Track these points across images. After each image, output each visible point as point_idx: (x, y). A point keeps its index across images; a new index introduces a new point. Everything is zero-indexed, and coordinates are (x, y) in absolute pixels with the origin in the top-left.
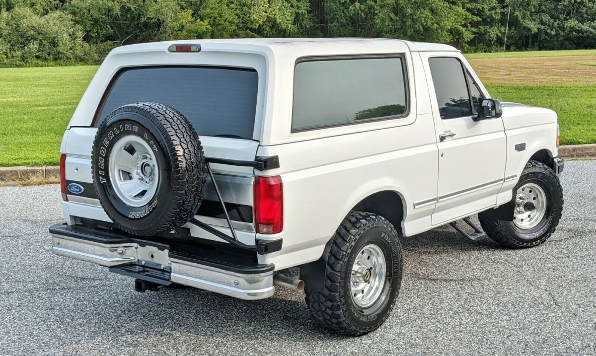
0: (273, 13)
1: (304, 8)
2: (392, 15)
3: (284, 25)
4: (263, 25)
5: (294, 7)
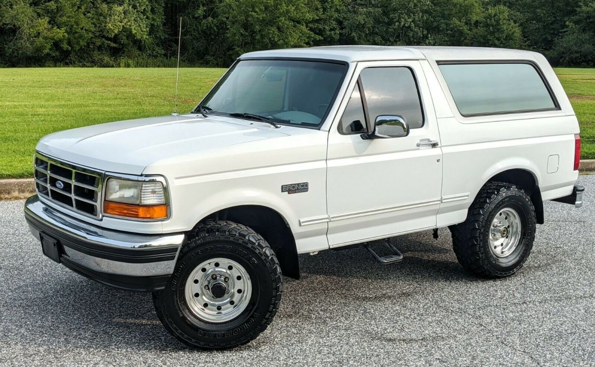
0: (129, 23)
1: (159, 20)
2: (242, 31)
3: (139, 36)
4: (119, 34)
5: (149, 19)
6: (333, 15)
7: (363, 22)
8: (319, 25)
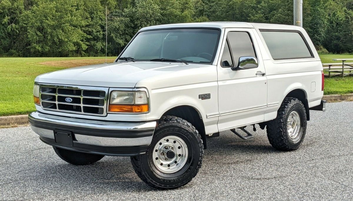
2: (38, 33)
6: (98, 22)
7: (118, 27)
8: (89, 28)
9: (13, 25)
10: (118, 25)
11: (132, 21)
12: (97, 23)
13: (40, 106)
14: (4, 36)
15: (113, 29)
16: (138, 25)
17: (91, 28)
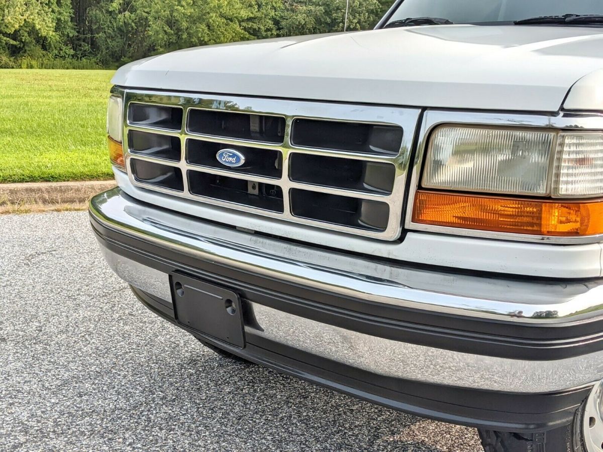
0: (32, 17)
1: (66, 14)
2: (166, 28)
3: (44, 32)
4: (20, 30)
5: (55, 13)
6: (270, 13)
7: (303, 22)
8: (253, 24)
9: (127, 13)
10: (304, 19)
11: (327, 13)
12: (267, 15)
13: (126, 174)
14: (112, 33)
15: (295, 26)
16: (337, 19)
17: (256, 23)
